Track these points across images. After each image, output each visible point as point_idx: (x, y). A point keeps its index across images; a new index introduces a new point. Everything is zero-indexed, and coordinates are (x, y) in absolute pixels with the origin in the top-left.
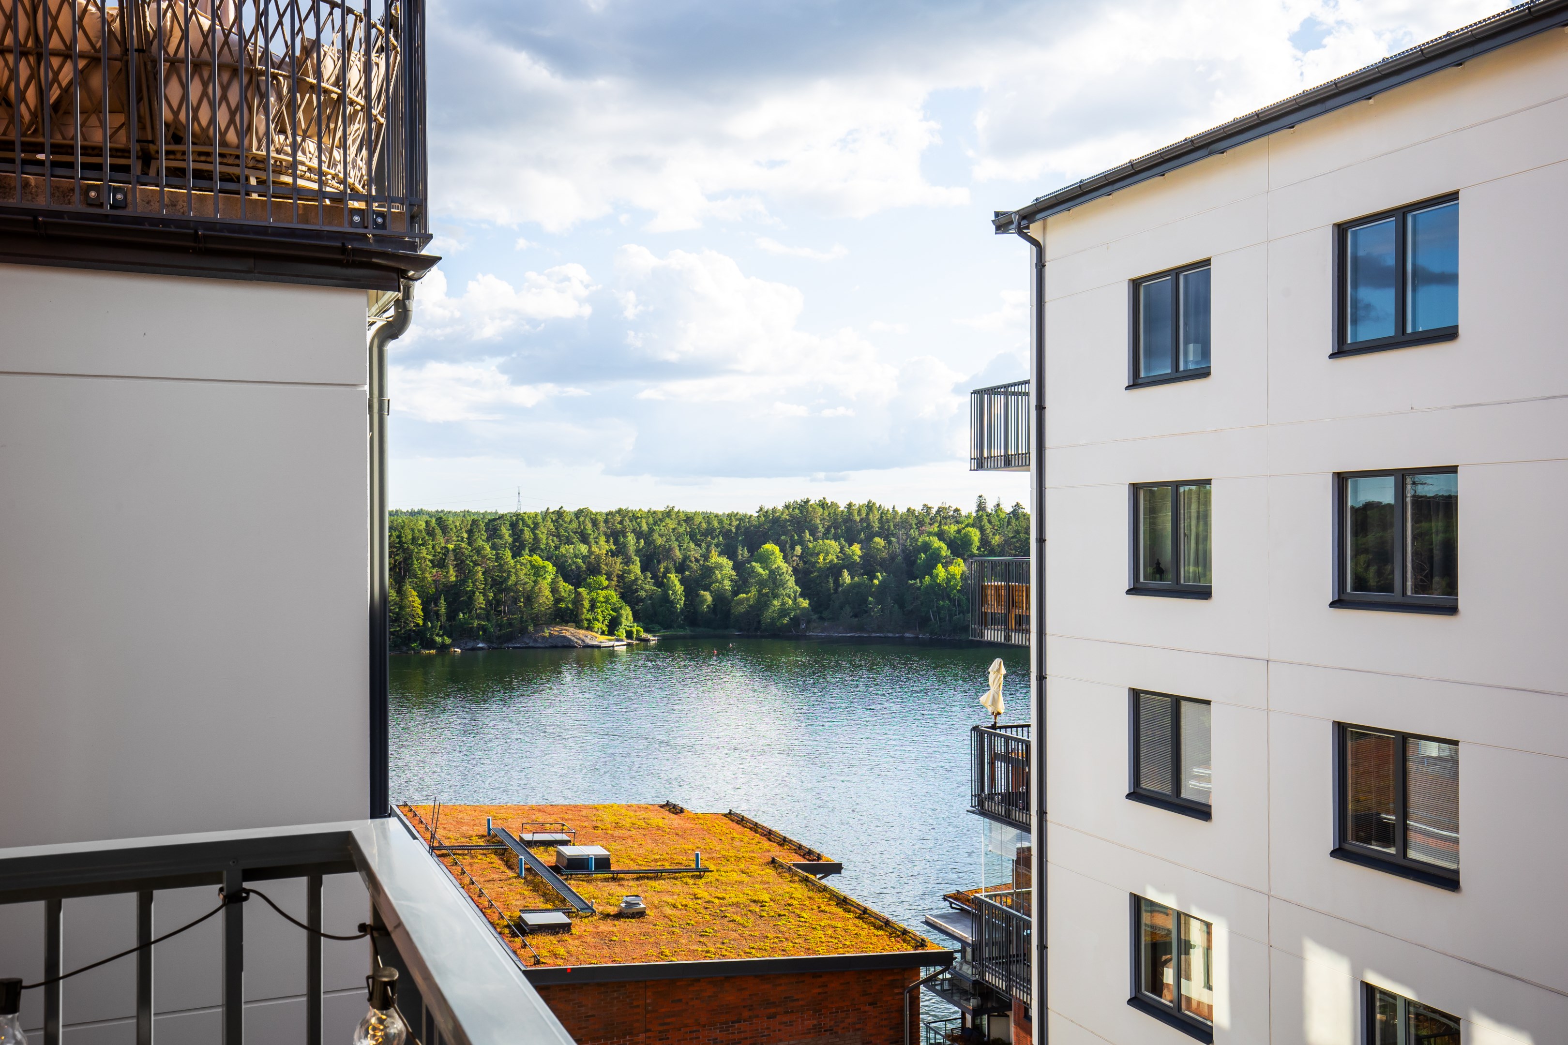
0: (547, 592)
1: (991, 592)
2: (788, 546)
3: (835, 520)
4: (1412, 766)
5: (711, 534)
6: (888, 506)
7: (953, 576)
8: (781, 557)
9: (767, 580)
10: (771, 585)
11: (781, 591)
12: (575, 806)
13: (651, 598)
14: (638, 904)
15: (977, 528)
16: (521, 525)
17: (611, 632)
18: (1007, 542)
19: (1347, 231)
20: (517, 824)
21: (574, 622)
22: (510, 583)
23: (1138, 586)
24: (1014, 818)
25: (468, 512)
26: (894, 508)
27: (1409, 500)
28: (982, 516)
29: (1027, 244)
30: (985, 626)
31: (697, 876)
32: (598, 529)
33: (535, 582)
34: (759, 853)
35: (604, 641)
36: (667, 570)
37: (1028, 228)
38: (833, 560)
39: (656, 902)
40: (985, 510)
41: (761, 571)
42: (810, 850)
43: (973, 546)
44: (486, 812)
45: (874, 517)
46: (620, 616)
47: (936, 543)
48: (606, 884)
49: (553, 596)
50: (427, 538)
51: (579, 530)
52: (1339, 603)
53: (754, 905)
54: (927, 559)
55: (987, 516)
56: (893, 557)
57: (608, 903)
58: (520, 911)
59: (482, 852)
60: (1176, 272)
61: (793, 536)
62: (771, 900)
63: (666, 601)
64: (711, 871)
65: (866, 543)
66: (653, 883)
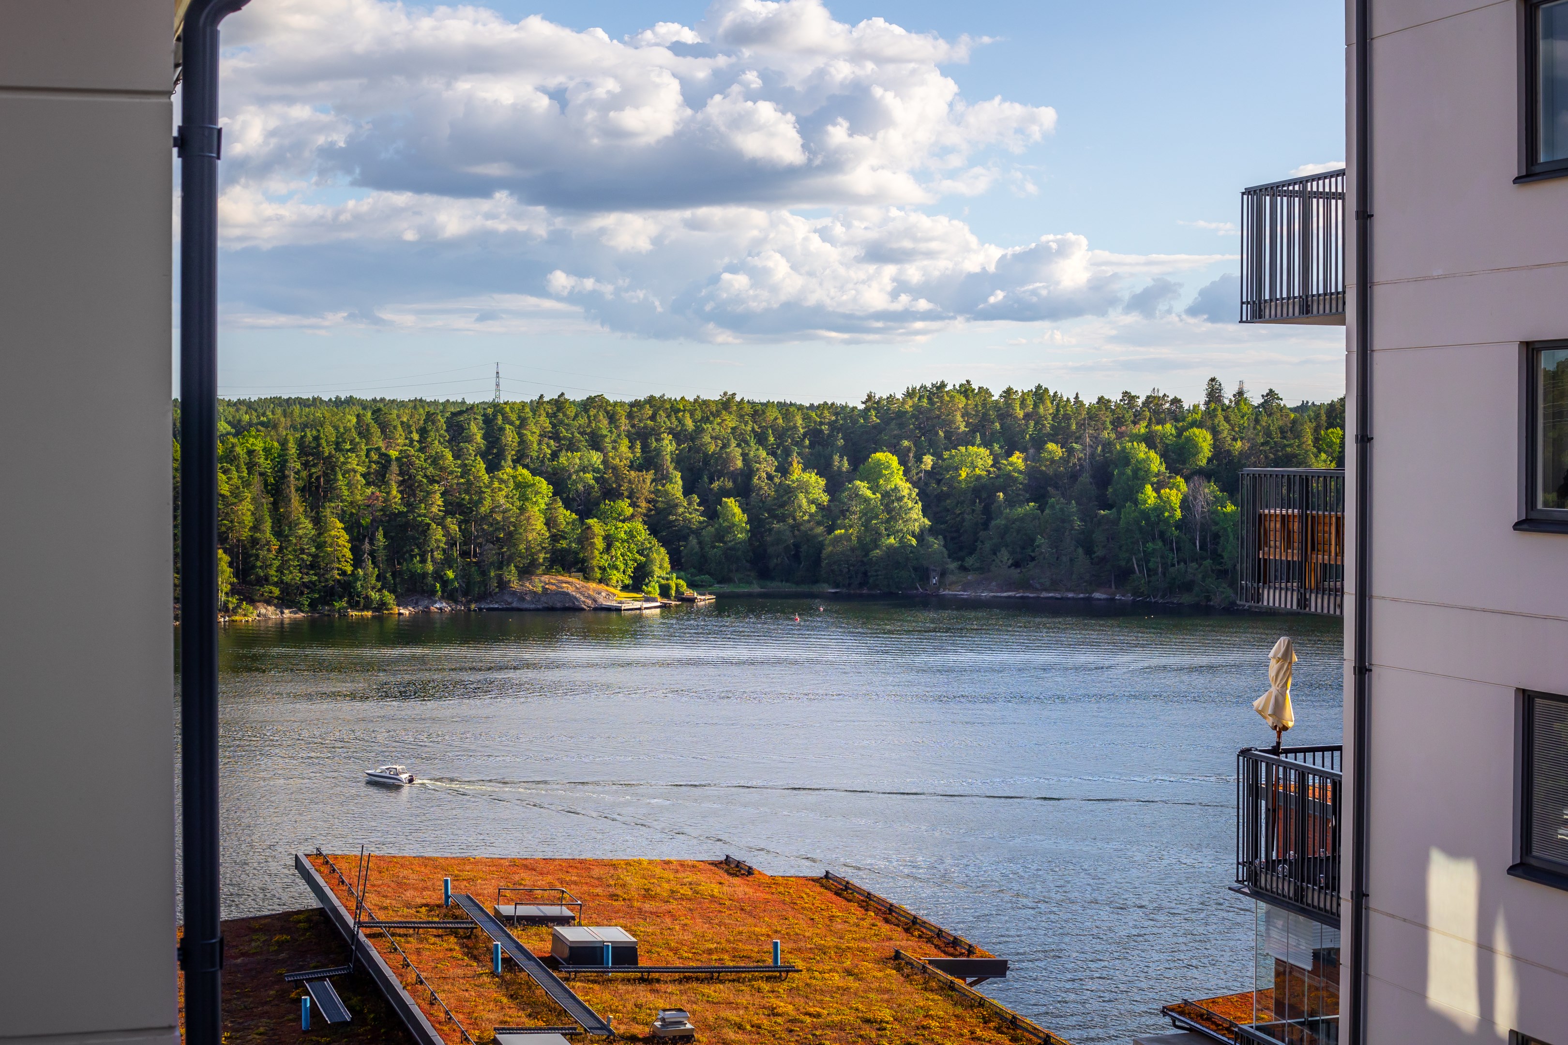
0: (539, 524)
1: (1275, 526)
2: (911, 455)
3: (985, 414)
5: (792, 434)
6: (1068, 394)
7: (1170, 504)
8: (901, 473)
9: (877, 508)
10: (884, 516)
11: (900, 525)
12: (581, 862)
13: (698, 535)
14: (681, 1023)
15: (1207, 427)
16: (500, 422)
17: (637, 587)
20: (490, 889)
21: (579, 571)
22: (483, 510)
23: (1534, 515)
24: (1310, 902)
25: (421, 400)
26: (1077, 397)
28: (1215, 410)
30: (1265, 583)
31: (775, 977)
32: (617, 427)
33: (522, 509)
34: (873, 941)
35: (629, 602)
36: (723, 492)
38: (981, 477)
39: (711, 1020)
40: (1220, 401)
41: (869, 493)
42: (955, 938)
43: (1201, 456)
44: (443, 869)
45: (1047, 409)
46: (649, 561)
47: (1144, 452)
48: (630, 988)
49: (549, 530)
50: (357, 440)
51: (588, 430)
53: (867, 1026)
54: (1128, 478)
55: (1223, 410)
56: (1075, 473)
57: (634, 1019)
58: (495, 1029)
59: (435, 932)
61: (919, 440)
62: (895, 1020)
63: (720, 538)
64: (798, 971)
65: (1033, 451)
66: (706, 989)
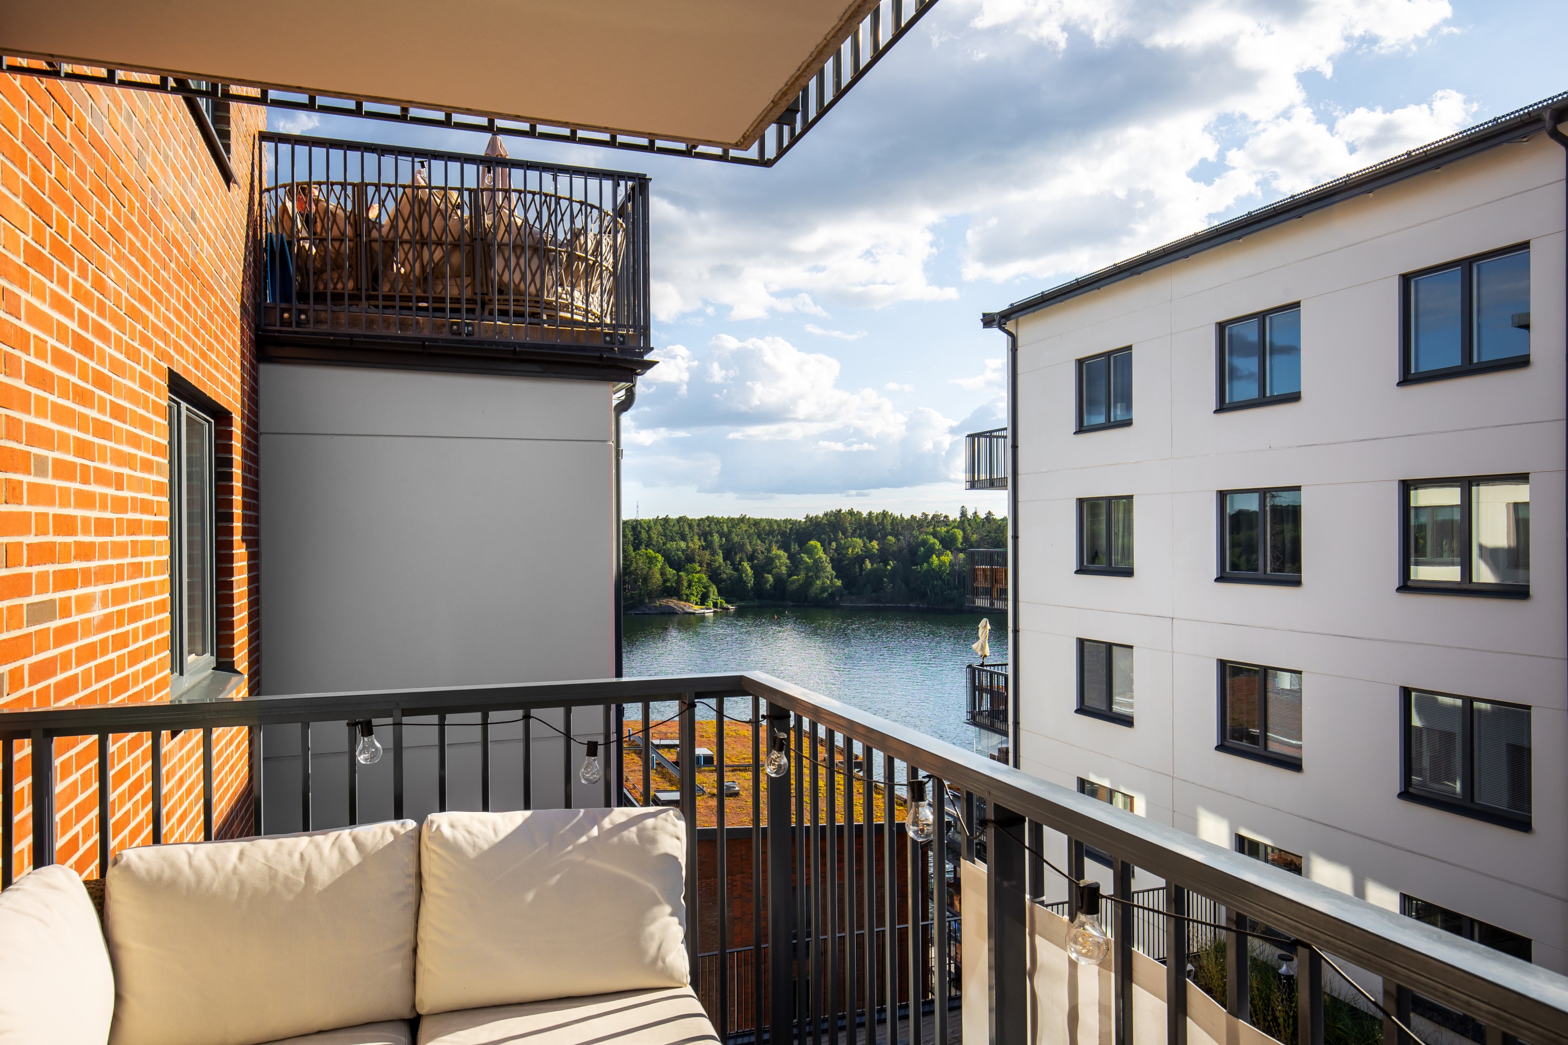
0: (658, 575)
1: (980, 573)
2: (826, 542)
3: (860, 523)
4: (1271, 695)
5: (772, 534)
6: (897, 514)
7: (944, 563)
8: (822, 550)
9: (812, 567)
10: (815, 570)
11: (822, 574)
13: (730, 579)
14: (735, 787)
15: (961, 529)
17: (702, 604)
18: (982, 539)
19: (1225, 327)
21: (676, 596)
22: (632, 569)
23: (1083, 568)
24: (996, 727)
26: (901, 516)
27: (1268, 508)
28: (964, 520)
29: (1005, 335)
30: (976, 596)
32: (693, 531)
33: (650, 568)
35: (698, 609)
36: (741, 560)
37: (1005, 324)
38: (858, 552)
39: (746, 786)
40: (966, 516)
41: (808, 560)
43: (958, 542)
45: (888, 522)
46: (708, 592)
47: (932, 540)
48: (711, 774)
49: (662, 578)
51: (680, 532)
52: (1221, 578)
54: (925, 552)
55: (968, 521)
56: (901, 550)
57: (714, 787)
58: (654, 791)
60: (1108, 354)
61: (830, 535)
62: (825, 786)
63: (740, 581)
65: (882, 540)
66: (743, 774)
